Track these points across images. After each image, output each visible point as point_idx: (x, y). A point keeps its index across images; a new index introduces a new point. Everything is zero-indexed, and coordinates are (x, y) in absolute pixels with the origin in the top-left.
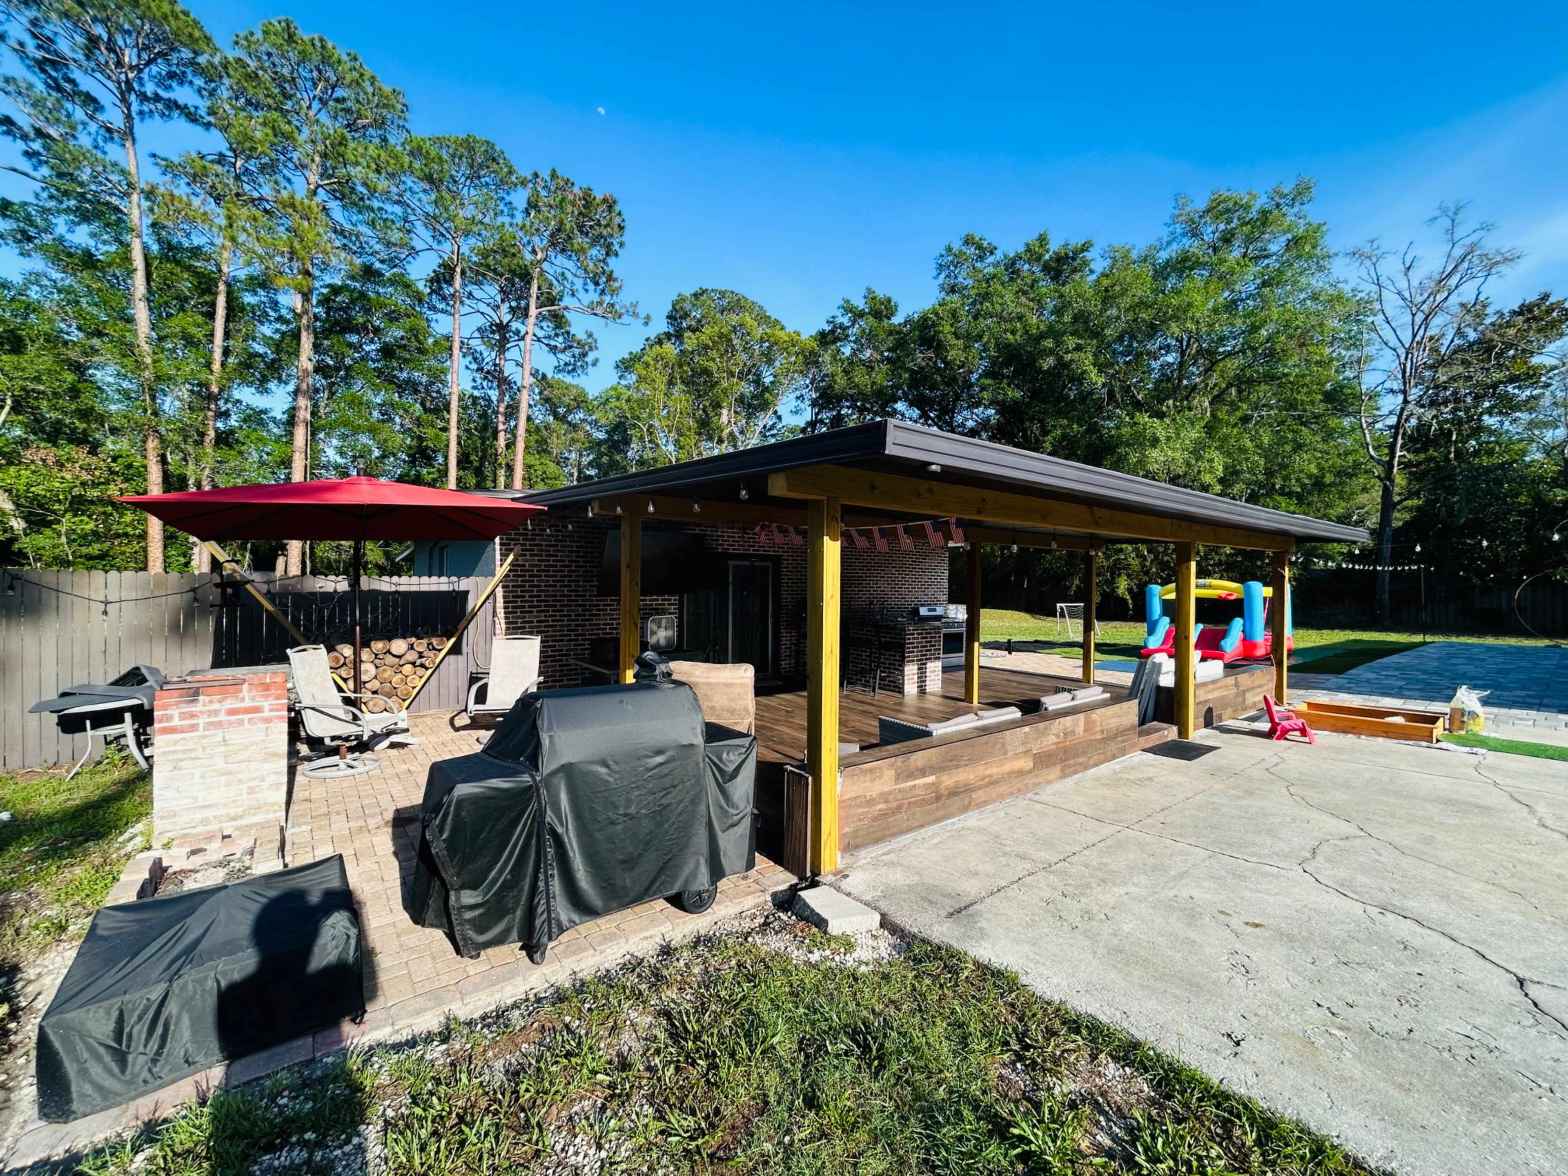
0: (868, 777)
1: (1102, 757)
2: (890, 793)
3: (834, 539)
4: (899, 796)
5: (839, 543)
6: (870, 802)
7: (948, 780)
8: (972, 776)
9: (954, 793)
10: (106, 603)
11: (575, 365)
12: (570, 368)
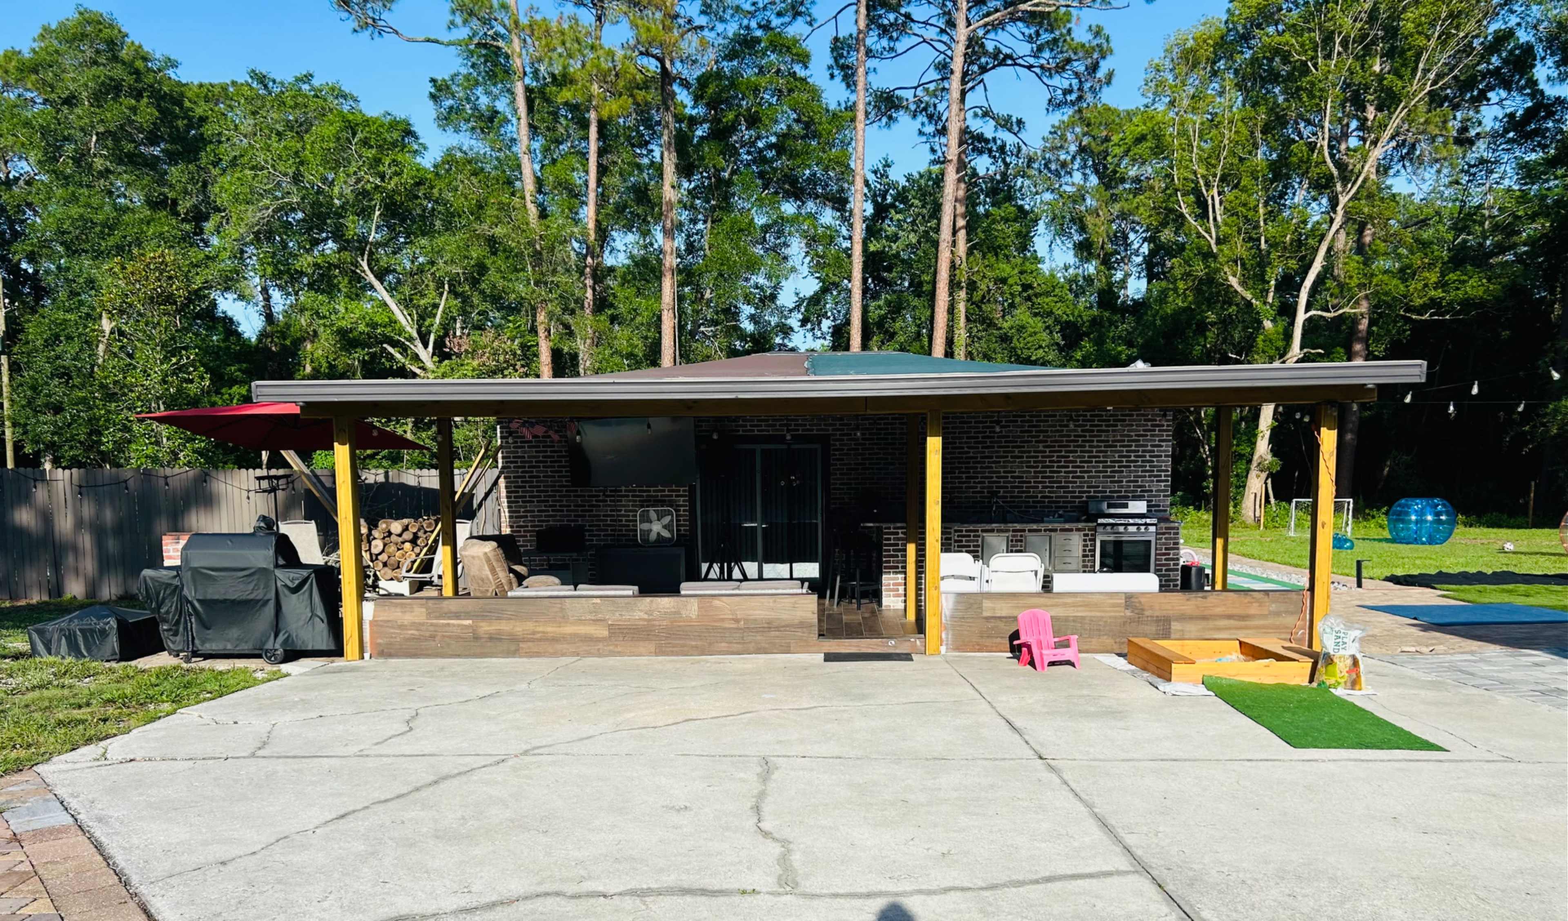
0: (398, 610)
1: (739, 647)
2: (423, 624)
3: (343, 443)
4: (432, 628)
5: (347, 446)
6: (402, 627)
7: (486, 628)
8: (518, 629)
9: (494, 638)
10: (249, 491)
11: (1080, 89)
12: (1073, 97)
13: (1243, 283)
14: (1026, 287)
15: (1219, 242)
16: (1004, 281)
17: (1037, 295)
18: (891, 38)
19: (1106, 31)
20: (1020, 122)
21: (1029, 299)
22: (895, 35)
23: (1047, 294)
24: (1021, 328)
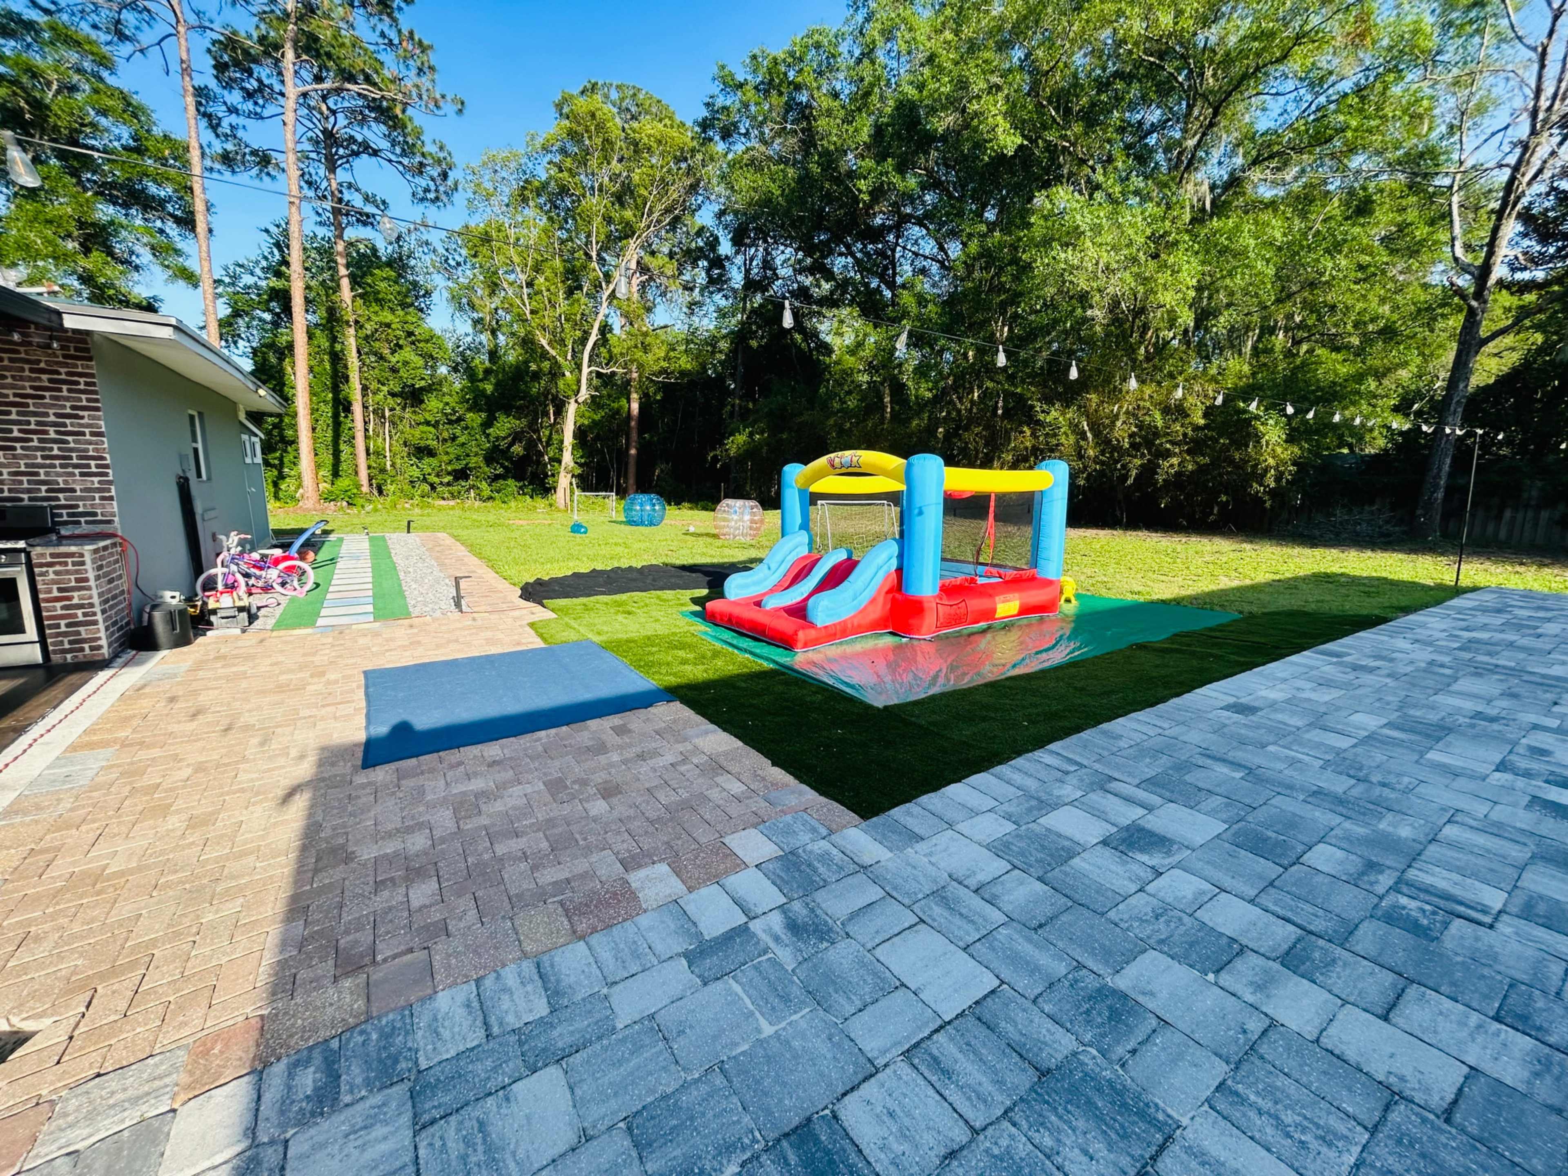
11: (437, 191)
12: (431, 196)
13: (550, 343)
14: (410, 334)
15: (532, 312)
16: (388, 325)
17: (419, 341)
18: (256, 103)
19: (448, 147)
20: (384, 202)
21: (413, 343)
22: (261, 102)
23: (427, 341)
24: (406, 363)
